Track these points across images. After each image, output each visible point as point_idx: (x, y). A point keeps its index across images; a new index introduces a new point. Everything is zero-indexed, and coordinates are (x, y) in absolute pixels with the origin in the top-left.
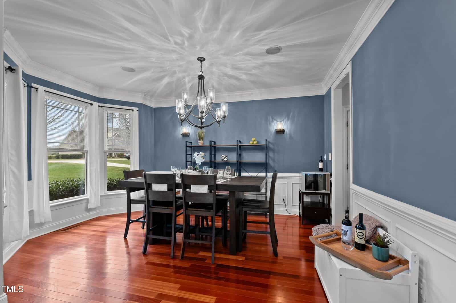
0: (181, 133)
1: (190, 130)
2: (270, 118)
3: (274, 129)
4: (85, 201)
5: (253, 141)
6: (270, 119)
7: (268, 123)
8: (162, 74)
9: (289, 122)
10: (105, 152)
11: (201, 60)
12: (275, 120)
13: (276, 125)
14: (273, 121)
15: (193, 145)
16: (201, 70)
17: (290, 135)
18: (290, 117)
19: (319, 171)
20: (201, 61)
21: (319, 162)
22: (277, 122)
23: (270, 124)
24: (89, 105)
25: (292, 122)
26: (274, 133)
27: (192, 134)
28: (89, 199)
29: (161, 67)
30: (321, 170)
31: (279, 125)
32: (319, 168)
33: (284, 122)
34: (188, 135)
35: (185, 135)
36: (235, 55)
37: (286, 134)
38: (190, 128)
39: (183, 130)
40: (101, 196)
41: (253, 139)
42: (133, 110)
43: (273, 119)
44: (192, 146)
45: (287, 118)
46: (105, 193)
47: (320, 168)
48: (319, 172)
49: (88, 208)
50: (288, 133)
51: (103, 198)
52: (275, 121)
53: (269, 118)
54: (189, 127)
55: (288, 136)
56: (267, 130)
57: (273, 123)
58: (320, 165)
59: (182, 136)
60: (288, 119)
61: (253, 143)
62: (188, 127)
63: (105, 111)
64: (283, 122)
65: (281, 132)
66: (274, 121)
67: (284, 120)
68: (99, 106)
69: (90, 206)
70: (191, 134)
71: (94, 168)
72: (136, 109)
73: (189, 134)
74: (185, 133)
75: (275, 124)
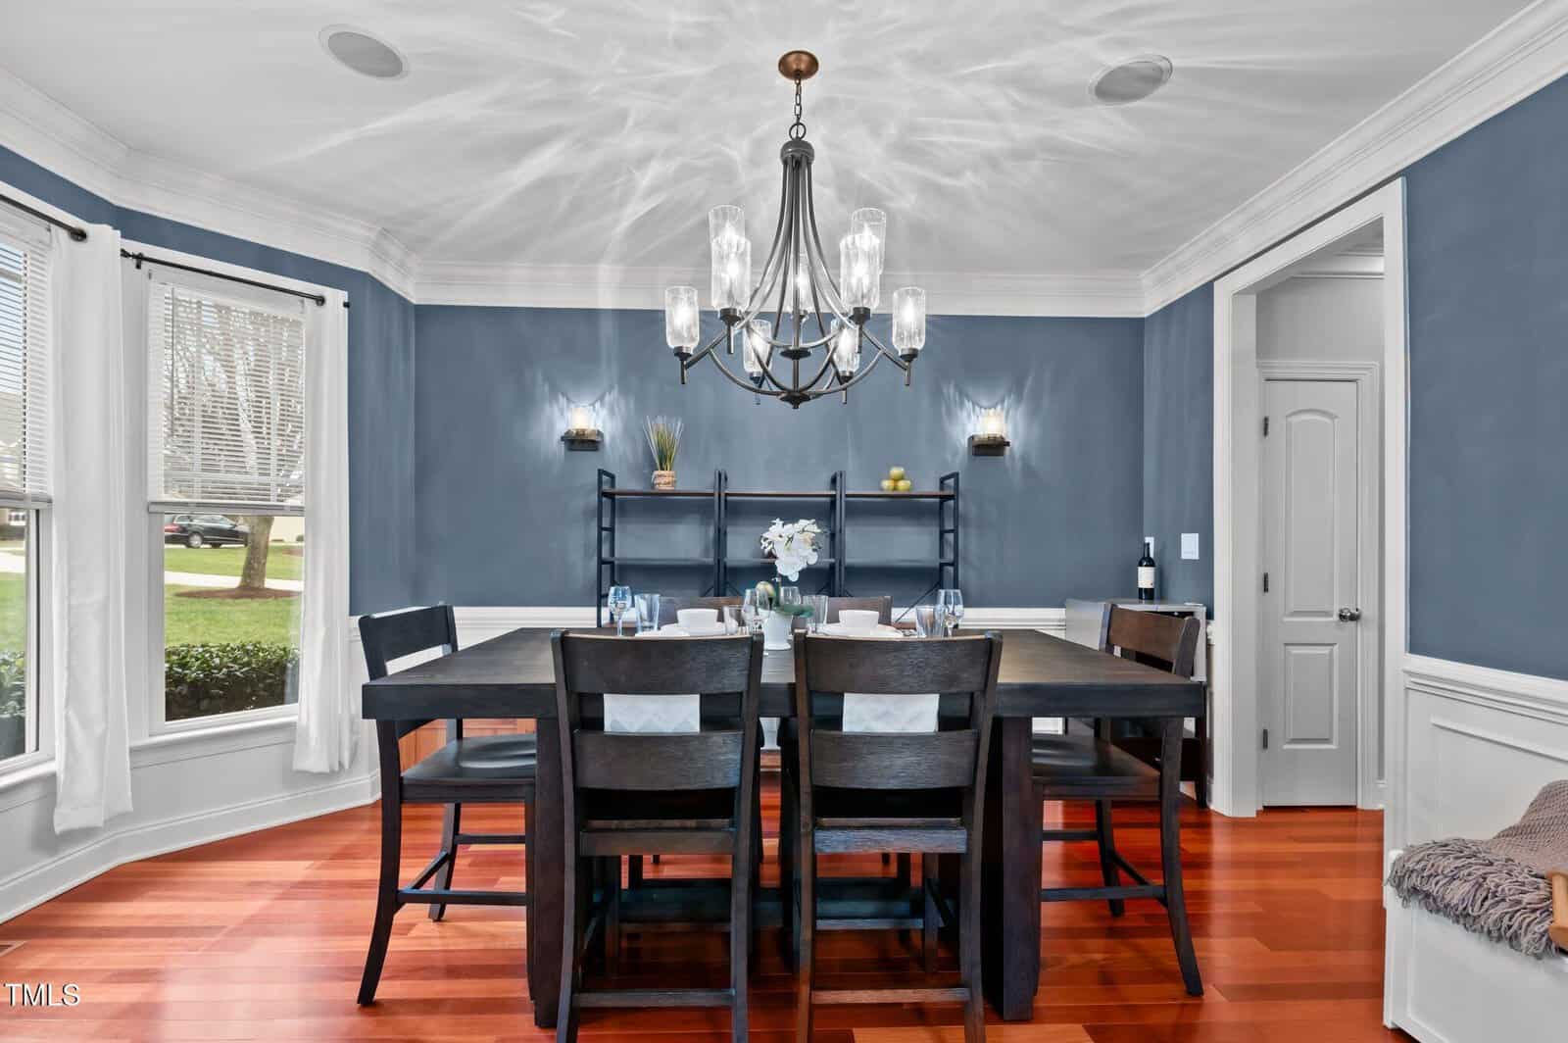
0: (561, 428)
1: (604, 422)
2: (950, 391)
3: (964, 432)
4: (33, 793)
5: (895, 480)
6: (949, 394)
7: (941, 413)
8: (539, 122)
9: (1022, 409)
10: (155, 509)
11: (799, 68)
12: (967, 396)
13: (973, 418)
14: (962, 404)
15: (620, 486)
16: (798, 119)
17: (1025, 458)
18: (1026, 390)
19: (1141, 598)
20: (798, 75)
21: (1141, 565)
22: (977, 408)
23: (949, 413)
24: (63, 234)
25: (1033, 413)
26: (966, 450)
27: (613, 438)
28: (61, 777)
29: (562, 76)
30: (1148, 595)
31: (988, 423)
32: (1141, 589)
33: (1002, 409)
34: (593, 442)
35: (580, 443)
36: (965, 71)
37: (1012, 456)
38: (604, 413)
39: (568, 415)
40: (134, 751)
41: (896, 471)
42: (320, 300)
43: (963, 394)
44: (612, 491)
45: (1012, 396)
46: (150, 736)
47: (1146, 589)
48: (1140, 603)
49: (58, 829)
50: (1017, 453)
51: (145, 759)
52: (969, 405)
53: (945, 391)
54: (598, 405)
55: (1019, 465)
56: (939, 437)
57: (962, 409)
58: (1146, 577)
59: (563, 444)
60: (1019, 398)
61: (895, 489)
62: (593, 405)
63: (153, 284)
64: (999, 407)
65: (989, 448)
66: (966, 402)
67: (1003, 401)
68: (124, 254)
69: (64, 819)
70: (607, 439)
71: (98, 596)
72: (336, 297)
73: (599, 439)
74: (584, 431)
75: (969, 415)
